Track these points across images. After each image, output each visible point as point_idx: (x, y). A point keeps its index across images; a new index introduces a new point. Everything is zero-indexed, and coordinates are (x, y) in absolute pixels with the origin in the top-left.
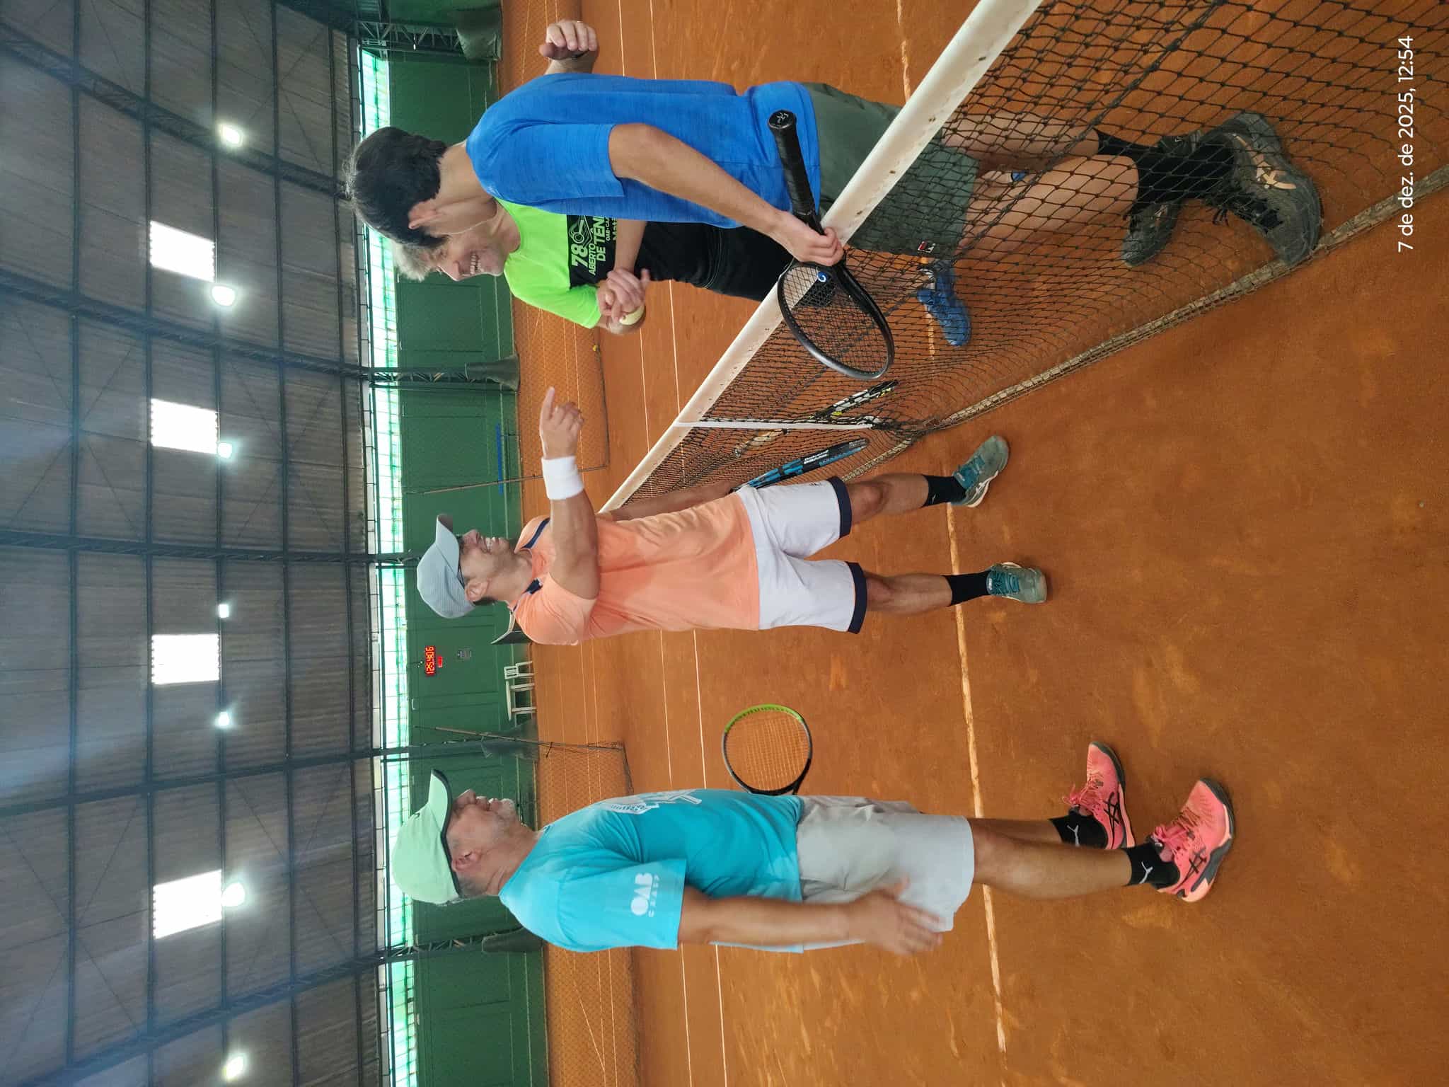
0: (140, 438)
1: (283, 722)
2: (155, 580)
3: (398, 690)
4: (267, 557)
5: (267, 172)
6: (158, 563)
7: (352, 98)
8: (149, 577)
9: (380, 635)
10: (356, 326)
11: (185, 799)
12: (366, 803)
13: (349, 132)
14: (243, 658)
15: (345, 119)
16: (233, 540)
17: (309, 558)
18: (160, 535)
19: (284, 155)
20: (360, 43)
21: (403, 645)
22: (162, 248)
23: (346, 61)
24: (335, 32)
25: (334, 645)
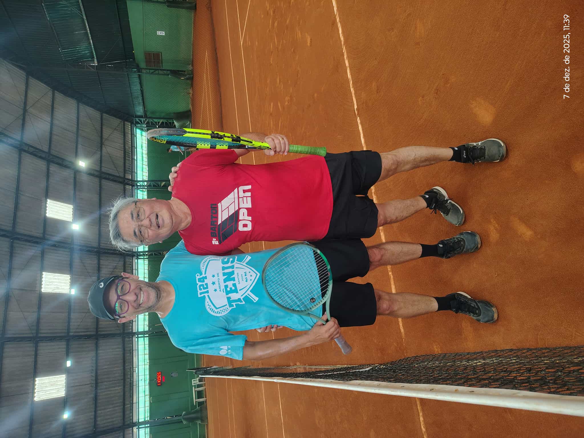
0: (37, 289)
1: (93, 413)
2: (39, 352)
3: (145, 394)
4: (89, 337)
5: (97, 176)
6: (40, 344)
7: (132, 147)
8: (36, 351)
9: (137, 369)
13: (131, 159)
14: (77, 385)
15: (129, 154)
16: (74, 330)
17: (107, 336)
18: (43, 331)
19: (103, 170)
20: (136, 126)
21: (147, 372)
22: (51, 209)
23: (130, 133)
24: (126, 123)
25: (117, 375)
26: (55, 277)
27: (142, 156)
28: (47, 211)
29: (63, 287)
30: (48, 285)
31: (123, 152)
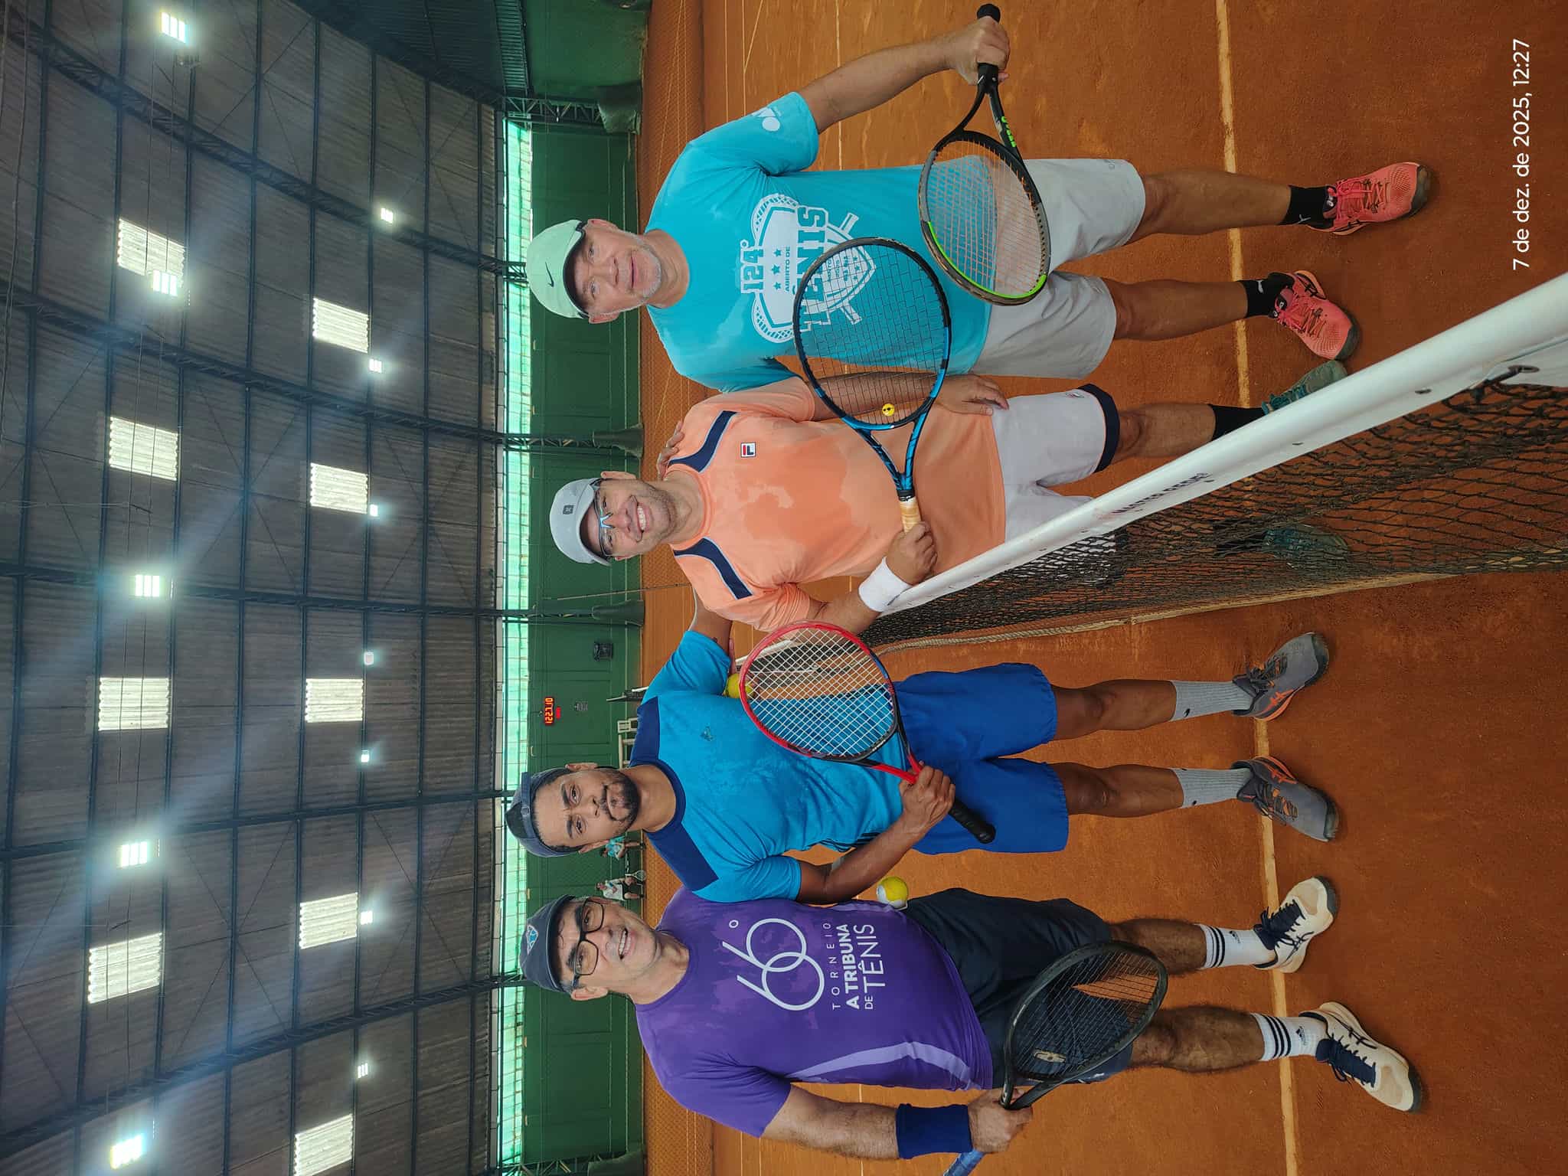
0: (300, 499)
1: (417, 761)
2: (310, 628)
3: (519, 737)
4: (409, 609)
5: (417, 246)
6: (312, 613)
7: (497, 171)
8: (305, 625)
9: (504, 685)
10: (494, 393)
11: (329, 827)
12: (487, 839)
13: (494, 204)
14: (385, 702)
16: (378, 593)
17: (443, 611)
18: (317, 588)
19: (433, 230)
20: (506, 115)
21: (525, 695)
22: (323, 322)
23: (493, 134)
24: (484, 106)
25: (464, 692)
26: (338, 476)
27: (521, 198)
28: (315, 326)
29: (353, 499)
30: (323, 492)
31: (476, 185)
